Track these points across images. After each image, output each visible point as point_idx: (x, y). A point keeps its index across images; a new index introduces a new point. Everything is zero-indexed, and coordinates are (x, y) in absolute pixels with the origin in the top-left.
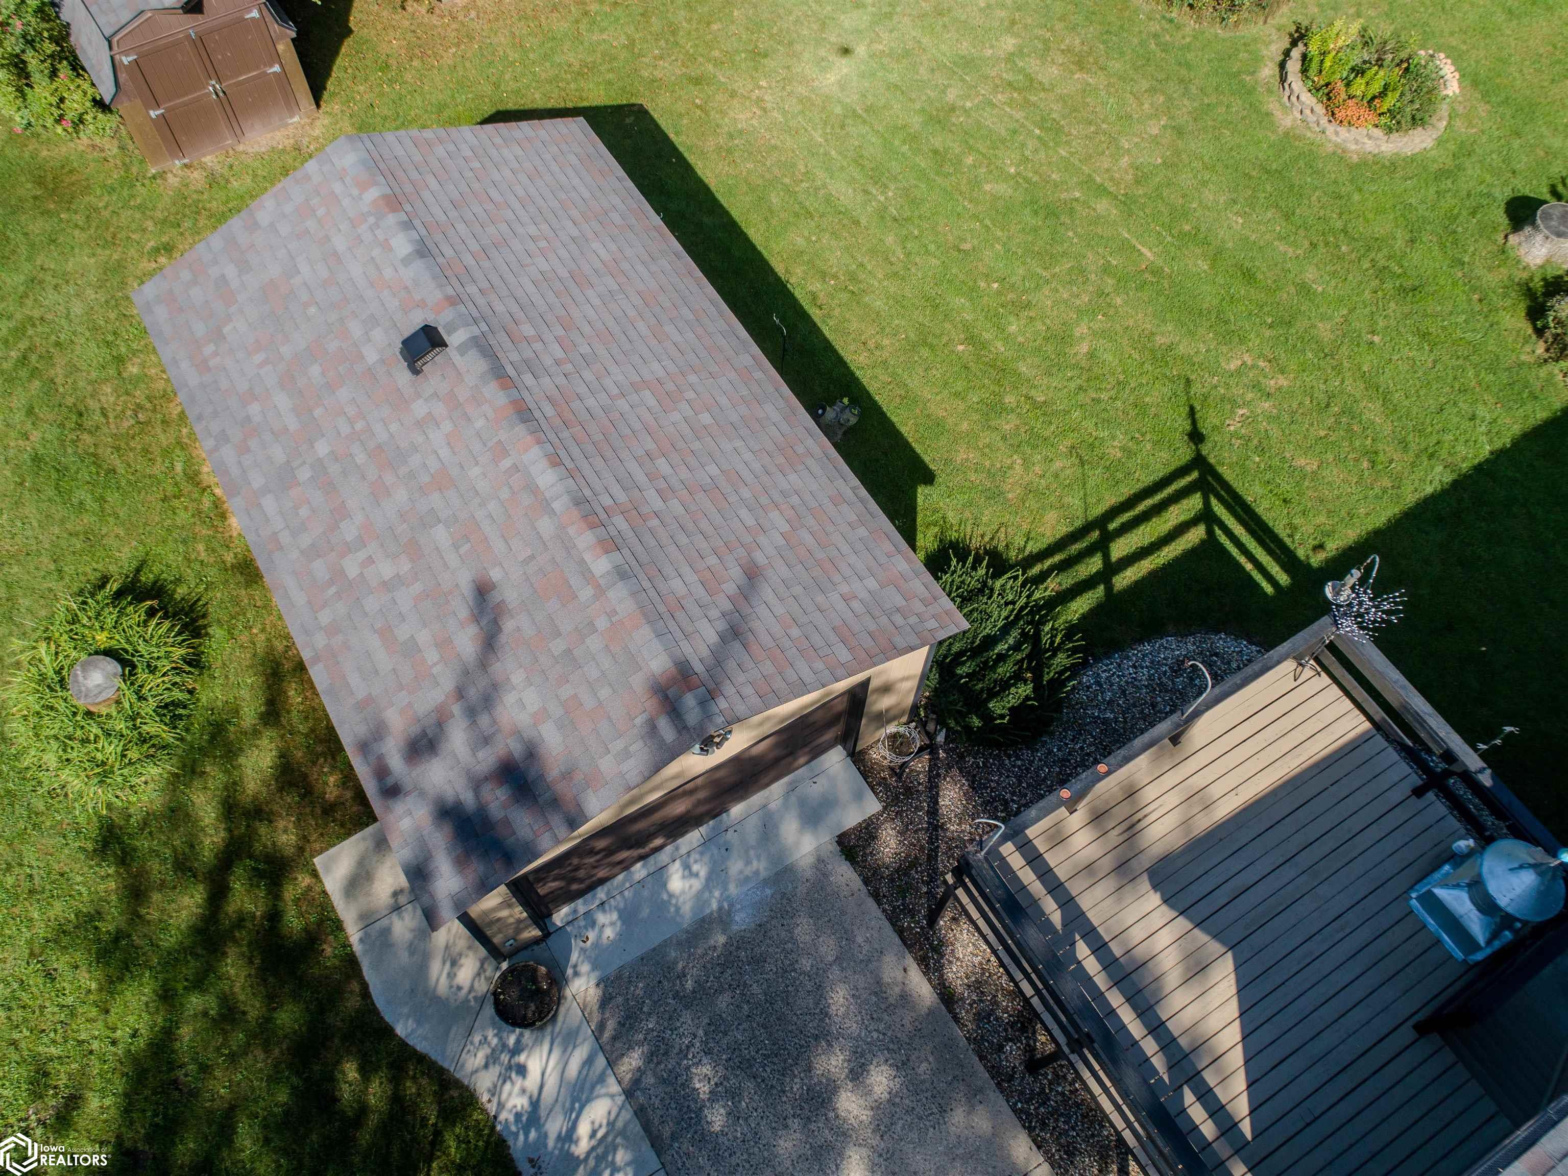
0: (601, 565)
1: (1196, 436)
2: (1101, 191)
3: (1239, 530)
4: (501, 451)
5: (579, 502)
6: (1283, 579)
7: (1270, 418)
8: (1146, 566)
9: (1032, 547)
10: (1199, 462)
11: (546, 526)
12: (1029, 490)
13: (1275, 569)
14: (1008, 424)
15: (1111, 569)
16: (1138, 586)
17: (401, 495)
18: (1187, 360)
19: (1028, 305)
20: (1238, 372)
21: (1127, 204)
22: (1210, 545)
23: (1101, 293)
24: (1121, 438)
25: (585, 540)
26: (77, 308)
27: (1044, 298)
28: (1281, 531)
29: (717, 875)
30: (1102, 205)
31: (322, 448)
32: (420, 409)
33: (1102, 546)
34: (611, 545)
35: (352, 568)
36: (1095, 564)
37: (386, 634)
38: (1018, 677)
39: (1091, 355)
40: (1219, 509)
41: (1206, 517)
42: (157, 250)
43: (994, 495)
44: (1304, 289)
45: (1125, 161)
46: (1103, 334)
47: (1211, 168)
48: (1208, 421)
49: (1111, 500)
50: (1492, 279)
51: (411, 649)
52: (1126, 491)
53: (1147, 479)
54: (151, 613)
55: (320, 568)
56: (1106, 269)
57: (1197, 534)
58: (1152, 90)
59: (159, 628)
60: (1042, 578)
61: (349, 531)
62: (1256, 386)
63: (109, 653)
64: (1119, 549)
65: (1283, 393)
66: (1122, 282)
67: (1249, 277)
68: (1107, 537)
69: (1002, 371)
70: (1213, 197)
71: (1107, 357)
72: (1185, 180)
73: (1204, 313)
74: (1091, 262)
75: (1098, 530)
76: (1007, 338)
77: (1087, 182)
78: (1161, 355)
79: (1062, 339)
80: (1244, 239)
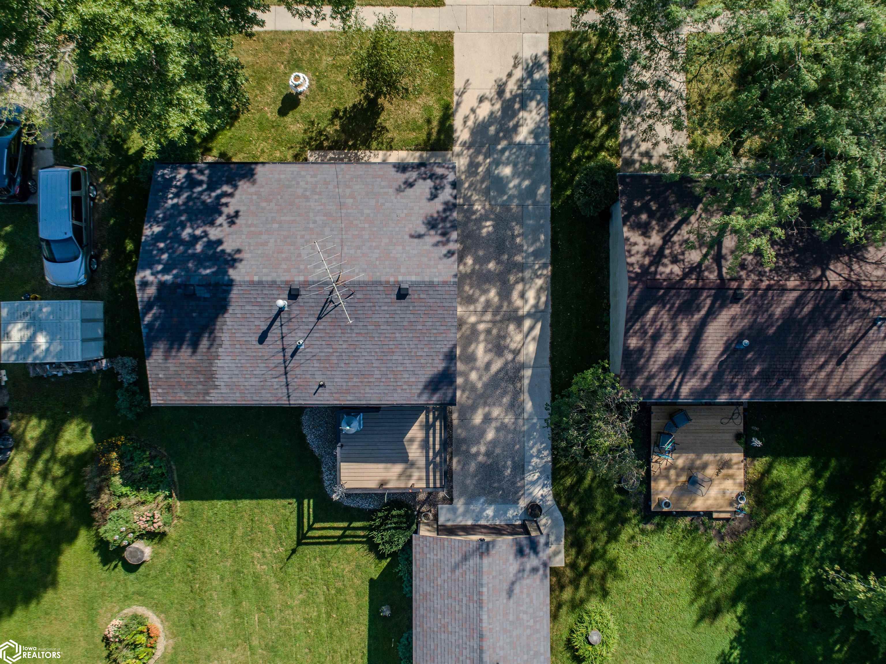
0: (485, 590)
1: (294, 551)
2: (252, 648)
3: (305, 520)
4: (491, 630)
5: (481, 607)
6: (306, 501)
7: (268, 545)
8: (336, 525)
9: (360, 546)
10: (299, 543)
11: (490, 606)
12: (349, 562)
13: (306, 505)
14: (339, 585)
15: (345, 529)
16: (342, 521)
17: (514, 633)
18: (275, 576)
19: (305, 619)
20: (265, 563)
21: (247, 639)
22: (315, 521)
23: (281, 611)
24: (314, 562)
25: (485, 598)
27: (299, 619)
28: (295, 514)
29: (483, 510)
30: (255, 642)
31: (526, 656)
33: (343, 536)
34: (480, 593)
35: (531, 623)
36: (348, 533)
37: (531, 601)
38: (393, 516)
39: (301, 592)
40: (306, 529)
41: (310, 528)
43: (358, 566)
44: (222, 579)
45: (235, 656)
46: (292, 597)
47: (211, 637)
48: (285, 555)
49: (330, 547)
50: (166, 550)
51: (528, 595)
52: (324, 547)
53: (317, 548)
54: (577, 650)
55: (538, 627)
56: (272, 619)
57: (316, 525)
59: (577, 644)
60: (363, 537)
61: (528, 632)
62: (264, 557)
63: (590, 643)
64: (339, 533)
65: (258, 551)
66: (271, 612)
67: (234, 592)
68: (339, 537)
69: (328, 602)
70: (219, 626)
71: (297, 589)
72: (222, 638)
73: (258, 588)
74: (275, 624)
75: (340, 541)
76: (319, 611)
77: (252, 654)
78: (281, 582)
79: (304, 603)
80: (224, 606)
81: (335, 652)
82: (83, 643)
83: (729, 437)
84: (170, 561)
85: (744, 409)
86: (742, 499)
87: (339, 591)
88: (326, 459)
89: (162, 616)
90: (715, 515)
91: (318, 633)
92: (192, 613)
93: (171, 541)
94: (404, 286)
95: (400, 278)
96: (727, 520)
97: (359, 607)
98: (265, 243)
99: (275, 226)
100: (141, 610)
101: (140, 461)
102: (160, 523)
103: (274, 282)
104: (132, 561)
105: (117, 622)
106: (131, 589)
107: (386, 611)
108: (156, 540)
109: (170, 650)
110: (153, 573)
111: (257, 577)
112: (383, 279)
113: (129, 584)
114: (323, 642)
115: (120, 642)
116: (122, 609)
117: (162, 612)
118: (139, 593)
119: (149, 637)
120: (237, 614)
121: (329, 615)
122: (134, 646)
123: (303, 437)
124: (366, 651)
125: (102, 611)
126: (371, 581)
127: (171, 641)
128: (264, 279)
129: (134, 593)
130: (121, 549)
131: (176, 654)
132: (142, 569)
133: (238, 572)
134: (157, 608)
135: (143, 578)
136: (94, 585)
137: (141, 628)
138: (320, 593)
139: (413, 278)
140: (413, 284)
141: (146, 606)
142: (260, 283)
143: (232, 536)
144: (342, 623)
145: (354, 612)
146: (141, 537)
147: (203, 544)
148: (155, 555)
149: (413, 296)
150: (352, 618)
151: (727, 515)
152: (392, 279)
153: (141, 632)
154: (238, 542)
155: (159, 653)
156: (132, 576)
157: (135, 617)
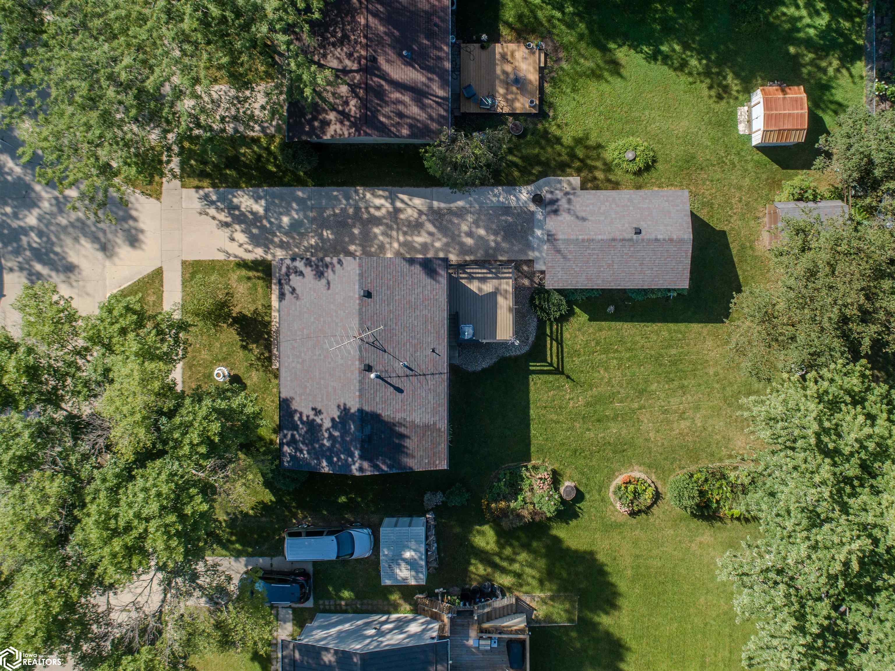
0: (580, 237)
1: (568, 377)
2: (640, 409)
3: (545, 368)
4: (609, 233)
5: (593, 240)
6: (531, 368)
8: (549, 346)
9: (564, 328)
10: (562, 373)
11: (592, 233)
12: (576, 336)
13: (534, 368)
14: (593, 344)
15: (552, 339)
16: (546, 341)
17: (614, 216)
18: (587, 391)
19: (619, 369)
20: (578, 398)
21: (634, 411)
22: (545, 361)
23: (613, 386)
24: (577, 362)
25: (586, 237)
27: (618, 373)
28: (541, 376)
30: (636, 405)
31: (631, 208)
32: (627, 225)
33: (557, 340)
34: (583, 240)
36: (554, 337)
38: (540, 303)
39: (599, 372)
40: (551, 368)
41: (551, 365)
43: (579, 330)
44: (589, 430)
45: (646, 421)
46: (602, 379)
47: (632, 438)
48: (571, 384)
49: (565, 350)
50: (568, 471)
52: (565, 355)
53: (566, 360)
57: (549, 360)
58: (663, 444)
60: (557, 326)
62: (572, 399)
63: (634, 159)
64: (554, 343)
65: (568, 403)
66: (613, 393)
67: (599, 421)
68: (558, 343)
69: (606, 351)
70: (624, 432)
71: (596, 375)
72: (633, 430)
73: (596, 404)
74: (622, 391)
75: (560, 343)
76: (613, 358)
77: (644, 407)
78: (591, 386)
79: (606, 369)
80: (609, 428)
81: (643, 347)
82: (637, 532)
83: (484, 54)
84: (576, 468)
85: (464, 43)
86: (529, 45)
87: (598, 343)
88: (502, 352)
89: (616, 474)
90: (542, 65)
91: (629, 359)
92: (615, 452)
93: (562, 467)
94: (362, 294)
95: (357, 296)
96: (546, 55)
97: (610, 329)
98: (335, 389)
99: (322, 382)
100: (612, 489)
101: (500, 488)
102: (546, 473)
103: (360, 381)
104: (573, 495)
105: (618, 505)
106: (597, 497)
107: (611, 309)
108: (560, 479)
109: (641, 468)
110: (584, 481)
111: (588, 404)
112: (357, 307)
113: (592, 498)
114: (635, 356)
115: (632, 503)
116: (612, 504)
117: (614, 474)
118: (600, 491)
119: (630, 482)
120: (615, 418)
121: (617, 351)
122: (635, 492)
123: (484, 370)
124: (642, 324)
125: (613, 519)
126: (590, 320)
127: (635, 468)
128: (358, 388)
129: (600, 495)
130: (563, 502)
131: (644, 464)
132: (582, 489)
133: (584, 418)
134: (611, 477)
135: (588, 489)
136: (594, 524)
137: (623, 488)
138: (599, 357)
139: (357, 287)
140: (361, 287)
141: (609, 486)
142: (360, 390)
143: (557, 422)
144: (622, 341)
145: (614, 333)
146: (557, 489)
147: (564, 444)
148: (571, 478)
149: (369, 287)
150: (618, 334)
151: (543, 56)
152: (358, 302)
153: (626, 488)
154: (561, 418)
155: (643, 476)
156: (587, 496)
157: (615, 493)
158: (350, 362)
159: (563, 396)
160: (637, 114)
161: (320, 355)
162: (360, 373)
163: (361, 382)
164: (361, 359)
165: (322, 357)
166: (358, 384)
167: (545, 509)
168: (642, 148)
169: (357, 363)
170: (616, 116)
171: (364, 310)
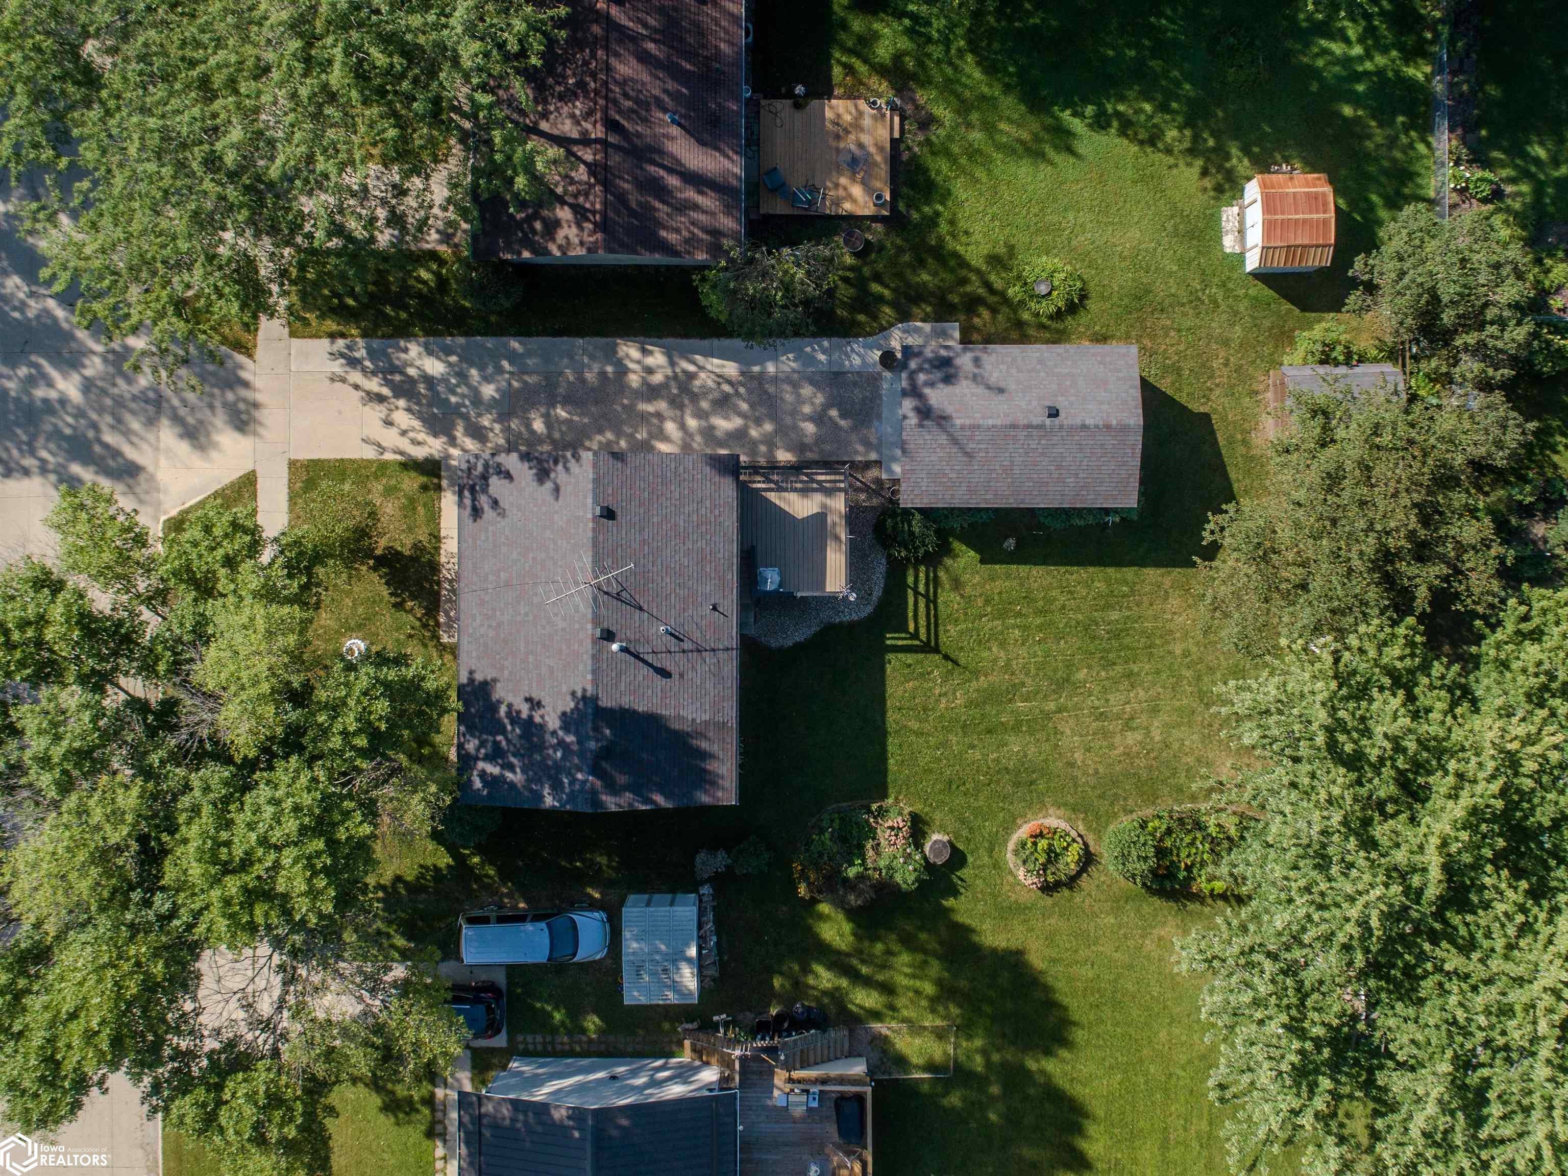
1: (946, 657)
2: (1059, 711)
3: (900, 643)
4: (1007, 416)
8: (912, 606)
10: (935, 650)
14: (980, 601)
15: (917, 594)
16: (906, 597)
18: (969, 681)
19: (1023, 644)
20: (954, 694)
21: (1048, 716)
22: (906, 630)
23: (1013, 674)
24: (953, 633)
26: (1214, 325)
27: (1023, 652)
30: (1052, 706)
31: (1042, 374)
32: (1036, 403)
33: (926, 596)
36: (922, 590)
39: (990, 649)
40: (916, 642)
41: (915, 637)
42: (1228, 360)
44: (973, 747)
45: (1068, 732)
46: (995, 661)
47: (1046, 761)
49: (942, 612)
50: (938, 816)
54: (1060, 308)
56: (1023, 684)
57: (912, 629)
58: (1097, 772)
59: (1052, 309)
62: (945, 694)
63: (1050, 294)
64: (922, 601)
65: (938, 701)
66: (1014, 685)
67: (989, 732)
68: (928, 601)
69: (1002, 614)
70: (1032, 750)
71: (985, 654)
72: (1046, 747)
73: (984, 703)
74: (1029, 681)
75: (932, 601)
76: (1014, 627)
77: (1066, 709)
78: (976, 673)
79: (1003, 645)
80: (1006, 745)
81: (1063, 607)
82: (1053, 921)
83: (799, 116)
84: (951, 811)
85: (765, 98)
86: (874, 103)
87: (987, 602)
88: (826, 615)
89: (1019, 821)
90: (897, 135)
91: (1040, 628)
92: (1017, 784)
93: (927, 809)
94: (598, 511)
95: (590, 516)
96: (903, 119)
97: (1008, 577)
100: (1011, 846)
101: (823, 843)
102: (900, 819)
103: (593, 656)
104: (946, 856)
105: (1021, 873)
106: (986, 859)
107: (1010, 543)
108: (926, 828)
109: (1061, 812)
110: (965, 833)
111: (970, 704)
112: (590, 534)
113: (978, 863)
114: (1051, 623)
115: (1045, 870)
116: (1011, 872)
117: (1014, 821)
118: (991, 851)
119: (1041, 835)
120: (1016, 727)
121: (1019, 614)
122: (1050, 850)
123: (798, 646)
124: (1063, 569)
125: (1013, 897)
127: (1051, 811)
128: (589, 668)
129: (991, 857)
130: (929, 866)
131: (1065, 805)
132: (960, 846)
133: (964, 727)
134: (1009, 827)
135: (972, 846)
136: (980, 906)
137: (1029, 845)
138: (990, 625)
139: (590, 501)
140: (596, 501)
141: (1006, 842)
142: (594, 672)
143: (919, 734)
144: (1028, 598)
145: (1015, 583)
146: (919, 846)
147: (930, 771)
148: (943, 829)
149: (610, 502)
150: (1022, 585)
151: (897, 119)
152: (591, 525)
153: (1035, 844)
154: (927, 727)
155: (1063, 825)
156: (970, 859)
157: (1016, 853)
158: (577, 626)
159: (930, 689)
160: (1055, 218)
161: (527, 614)
162: (594, 642)
163: (595, 658)
164: (596, 620)
165: (531, 618)
166: (590, 662)
167: (898, 878)
168: (1062, 276)
169: (589, 626)
170: (1020, 221)
171: (601, 538)
